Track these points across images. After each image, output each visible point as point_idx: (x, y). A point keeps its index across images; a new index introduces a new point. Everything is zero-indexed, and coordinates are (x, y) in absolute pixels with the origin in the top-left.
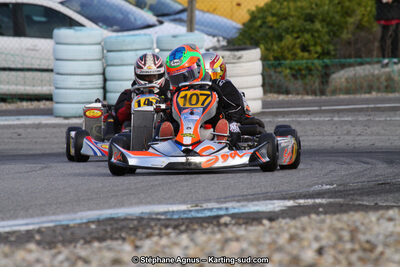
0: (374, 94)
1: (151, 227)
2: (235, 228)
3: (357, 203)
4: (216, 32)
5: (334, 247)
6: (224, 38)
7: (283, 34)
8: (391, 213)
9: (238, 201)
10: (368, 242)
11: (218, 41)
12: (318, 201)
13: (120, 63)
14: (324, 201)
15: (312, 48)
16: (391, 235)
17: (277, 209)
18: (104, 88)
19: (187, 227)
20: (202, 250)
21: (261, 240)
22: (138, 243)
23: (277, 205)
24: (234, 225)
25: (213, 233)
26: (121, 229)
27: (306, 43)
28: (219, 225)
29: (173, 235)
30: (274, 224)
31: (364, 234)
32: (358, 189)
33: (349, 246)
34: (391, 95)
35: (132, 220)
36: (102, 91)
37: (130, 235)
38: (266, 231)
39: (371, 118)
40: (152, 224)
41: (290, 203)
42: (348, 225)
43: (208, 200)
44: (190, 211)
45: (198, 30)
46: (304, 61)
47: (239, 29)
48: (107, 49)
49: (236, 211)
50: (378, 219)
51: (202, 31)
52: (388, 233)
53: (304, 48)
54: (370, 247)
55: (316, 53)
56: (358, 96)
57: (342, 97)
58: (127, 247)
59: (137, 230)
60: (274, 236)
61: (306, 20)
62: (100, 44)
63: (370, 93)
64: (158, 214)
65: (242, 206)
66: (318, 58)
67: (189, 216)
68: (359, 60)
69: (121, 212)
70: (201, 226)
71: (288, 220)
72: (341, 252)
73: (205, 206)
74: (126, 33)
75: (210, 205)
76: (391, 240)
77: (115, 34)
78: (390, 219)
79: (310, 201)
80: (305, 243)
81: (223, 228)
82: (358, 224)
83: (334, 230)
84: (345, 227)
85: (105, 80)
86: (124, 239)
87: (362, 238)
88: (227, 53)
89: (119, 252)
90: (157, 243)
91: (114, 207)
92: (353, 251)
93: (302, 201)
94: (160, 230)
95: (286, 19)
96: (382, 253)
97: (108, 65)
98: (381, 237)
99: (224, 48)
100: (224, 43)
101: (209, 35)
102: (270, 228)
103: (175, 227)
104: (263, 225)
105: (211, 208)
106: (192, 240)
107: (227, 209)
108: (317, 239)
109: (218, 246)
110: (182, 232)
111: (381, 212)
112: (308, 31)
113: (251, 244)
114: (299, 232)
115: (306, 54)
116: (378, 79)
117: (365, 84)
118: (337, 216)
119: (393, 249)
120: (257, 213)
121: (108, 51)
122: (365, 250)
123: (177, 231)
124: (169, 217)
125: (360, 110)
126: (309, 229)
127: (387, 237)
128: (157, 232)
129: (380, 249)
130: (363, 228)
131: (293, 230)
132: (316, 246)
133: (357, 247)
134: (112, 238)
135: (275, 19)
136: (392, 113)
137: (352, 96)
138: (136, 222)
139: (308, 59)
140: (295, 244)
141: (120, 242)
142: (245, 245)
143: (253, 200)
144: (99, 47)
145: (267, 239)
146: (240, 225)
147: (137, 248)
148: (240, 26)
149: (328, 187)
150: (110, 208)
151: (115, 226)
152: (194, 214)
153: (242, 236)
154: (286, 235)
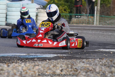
0: (84, 25)
1: (14, 60)
2: (38, 62)
3: (75, 56)
4: (40, 3)
5: (66, 69)
6: (42, 5)
7: (59, 5)
8: (84, 60)
9: (41, 54)
10: (76, 68)
11: (40, 6)
12: (64, 55)
13: (11, 11)
14: (65, 55)
15: (67, 10)
16: (83, 67)
17: (52, 57)
18: (6, 18)
19: (25, 60)
20: (27, 68)
21: (45, 66)
22: (9, 65)
23: (52, 56)
24: (38, 61)
25: (32, 63)
26: (5, 60)
27: (65, 9)
28: (34, 61)
29: (20, 62)
30: (50, 61)
31: (75, 66)
32: (76, 52)
33: (70, 69)
34: (89, 25)
35: (9, 57)
36: (5, 18)
37: (7, 62)
38: (47, 63)
39: (82, 31)
40: (15, 59)
41: (56, 55)
42: (71, 63)
43: (32, 53)
44: (26, 56)
45: (34, 2)
46: (65, 14)
47: (46, 3)
48: (8, 6)
49: (40, 57)
50: (80, 62)
51: (36, 3)
52: (82, 66)
53: (65, 10)
54: (76, 70)
55: (68, 11)
56: (79, 25)
57: (74, 25)
58: (6, 66)
59: (10, 61)
60: (49, 65)
61: (66, 2)
62: (5, 5)
63: (83, 24)
64: (17, 56)
65: (42, 55)
66: (69, 13)
67: (26, 57)
68: (80, 15)
69: (6, 55)
70: (29, 60)
71: (54, 60)
72: (68, 71)
73: (31, 54)
74: (14, 2)
75: (32, 54)
76: (82, 68)
77: (10, 2)
78: (83, 62)
79: (61, 55)
80: (58, 68)
81: (35, 61)
82: (74, 63)
83: (67, 64)
84: (70, 63)
85: (7, 15)
86: (6, 63)
87: (74, 67)
88: (42, 10)
89: (3, 67)
90: (14, 65)
91: (4, 53)
92: (71, 71)
93: (59, 55)
94: (17, 61)
95: (60, 1)
96: (80, 72)
97: (8, 11)
98: (80, 67)
99: (42, 8)
100: (42, 7)
101: (38, 4)
102: (48, 62)
103: (21, 60)
104: (47, 61)
105: (33, 55)
106: (25, 65)
107: (37, 56)
108: (61, 67)
109: (32, 67)
110: (23, 62)
111: (81, 60)
112: (66, 5)
113: (42, 67)
114: (57, 64)
115: (65, 12)
116: (85, 20)
117: (82, 22)
118: (68, 60)
119: (83, 71)
120: (46, 57)
121: (8, 7)
122: (75, 71)
123: (22, 62)
124: (20, 57)
125: (79, 29)
126: (60, 64)
127: (81, 67)
128: (15, 62)
129: (79, 71)
130: (75, 64)
131: (55, 64)
132: (61, 69)
133: (72, 70)
134: (2, 63)
135: (57, 1)
136: (88, 31)
137: (78, 25)
138: (10, 58)
139: (65, 13)
140: (55, 68)
141: (4, 64)
142: (40, 67)
143: (45, 54)
144: (5, 6)
145: (47, 66)
146: (40, 61)
147: (8, 66)
148: (47, 2)
149: (67, 51)
150: (3, 53)
151: (4, 59)
152: (27, 57)
153: (40, 64)
154: (53, 65)
